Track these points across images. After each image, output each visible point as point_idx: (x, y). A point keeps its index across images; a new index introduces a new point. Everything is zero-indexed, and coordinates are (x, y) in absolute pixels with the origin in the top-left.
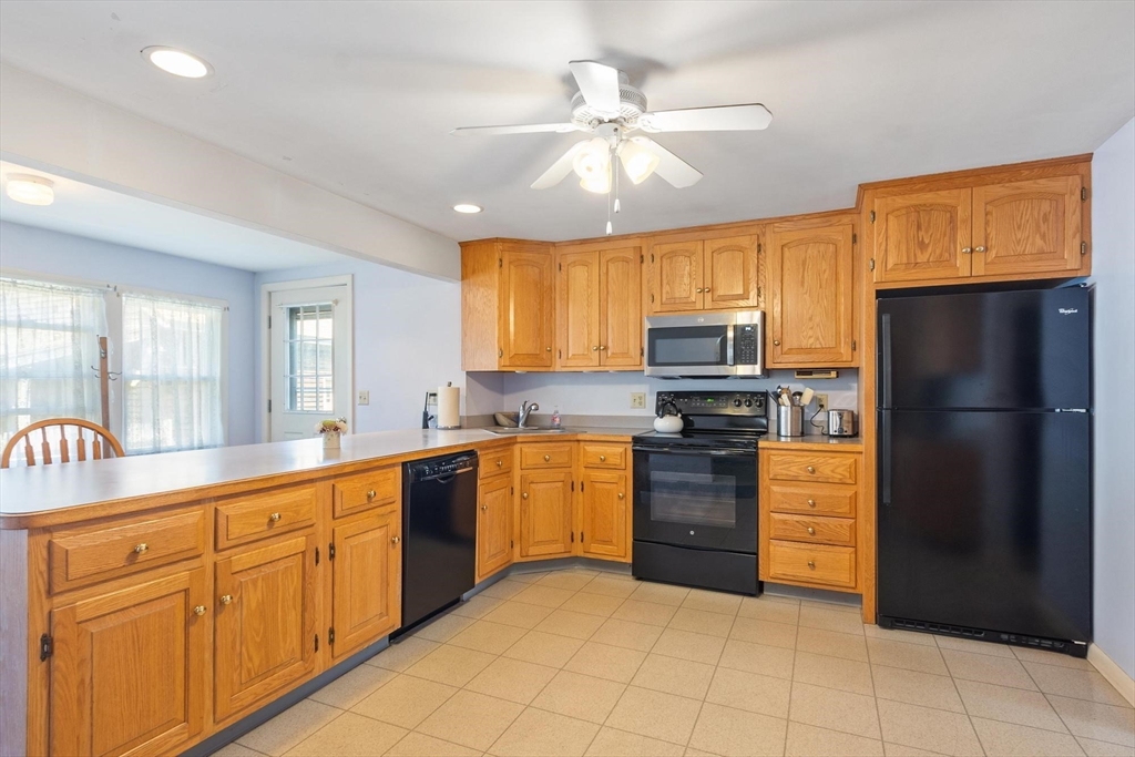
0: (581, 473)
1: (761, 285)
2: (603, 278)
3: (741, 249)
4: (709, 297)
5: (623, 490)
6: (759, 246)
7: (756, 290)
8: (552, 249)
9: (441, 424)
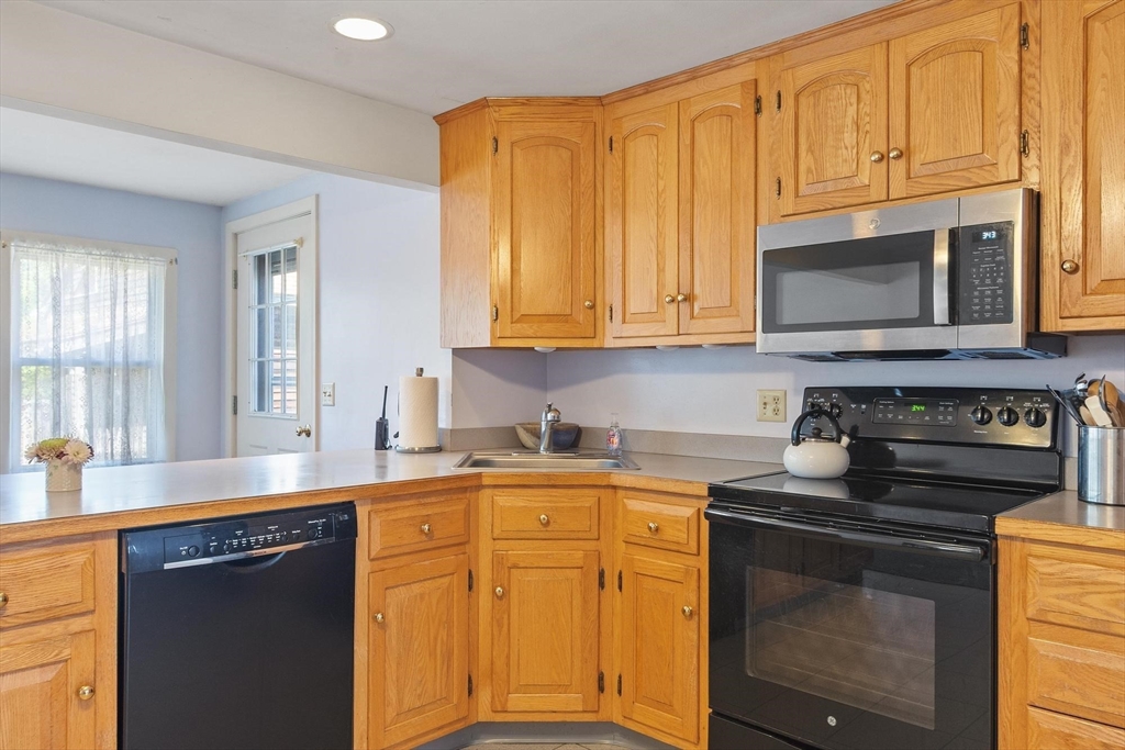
0: (617, 557)
1: (1028, 125)
2: (686, 156)
3: (977, 47)
4: (898, 168)
5: (694, 599)
6: (1024, 29)
7: (1014, 139)
8: (597, 114)
9: (403, 442)
